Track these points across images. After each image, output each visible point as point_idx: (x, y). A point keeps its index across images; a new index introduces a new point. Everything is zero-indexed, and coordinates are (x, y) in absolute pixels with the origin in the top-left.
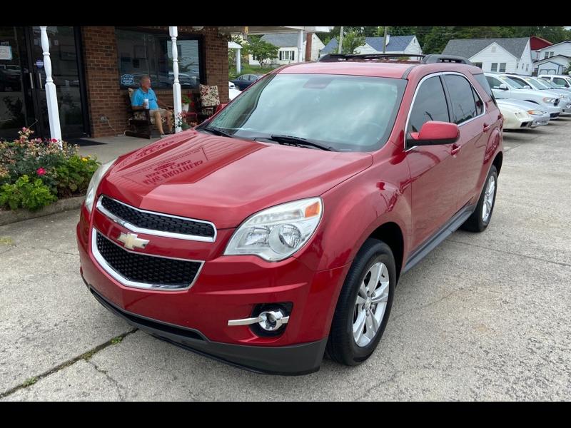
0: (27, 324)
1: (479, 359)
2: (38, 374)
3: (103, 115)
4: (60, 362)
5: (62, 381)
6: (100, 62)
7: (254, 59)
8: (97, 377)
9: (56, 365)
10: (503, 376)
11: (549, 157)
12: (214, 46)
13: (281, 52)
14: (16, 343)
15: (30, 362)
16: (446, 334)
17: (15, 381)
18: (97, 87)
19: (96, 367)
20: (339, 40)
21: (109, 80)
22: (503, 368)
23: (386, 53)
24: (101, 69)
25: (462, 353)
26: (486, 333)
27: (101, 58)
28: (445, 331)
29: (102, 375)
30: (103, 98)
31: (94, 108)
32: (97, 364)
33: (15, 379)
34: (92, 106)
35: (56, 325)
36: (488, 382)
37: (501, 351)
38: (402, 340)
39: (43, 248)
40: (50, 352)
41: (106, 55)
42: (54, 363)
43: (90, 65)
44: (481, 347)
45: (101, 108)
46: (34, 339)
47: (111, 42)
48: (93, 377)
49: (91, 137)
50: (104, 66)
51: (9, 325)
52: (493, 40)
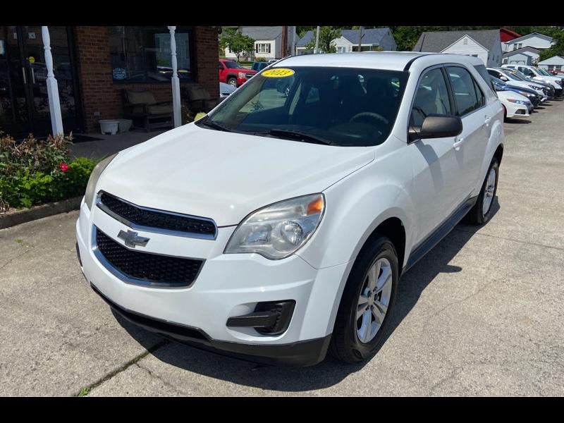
0: (67, 329)
1: (532, 351)
2: (92, 383)
3: (97, 110)
4: (112, 369)
5: (118, 388)
6: (93, 56)
7: (230, 52)
8: (154, 383)
9: (108, 372)
10: (559, 368)
11: (538, 146)
12: (205, 39)
13: (257, 45)
14: (60, 349)
15: (79, 369)
16: (494, 328)
17: (69, 390)
18: (90, 81)
19: (150, 373)
20: (315, 33)
21: (102, 74)
22: (558, 360)
23: (362, 45)
24: (93, 63)
25: (514, 347)
26: (532, 326)
27: (94, 52)
28: (491, 325)
29: (158, 381)
30: (96, 92)
31: (88, 103)
32: (150, 369)
33: (69, 388)
34: (86, 101)
35: (97, 329)
36: (547, 375)
37: (551, 343)
38: (452, 335)
39: (63, 248)
40: (98, 359)
41: (98, 48)
42: (105, 370)
43: (82, 59)
44: (530, 340)
45: (94, 103)
46: (78, 345)
47: (104, 35)
48: (149, 383)
49: (84, 132)
50: (97, 60)
51: (47, 331)
52: (464, 32)
